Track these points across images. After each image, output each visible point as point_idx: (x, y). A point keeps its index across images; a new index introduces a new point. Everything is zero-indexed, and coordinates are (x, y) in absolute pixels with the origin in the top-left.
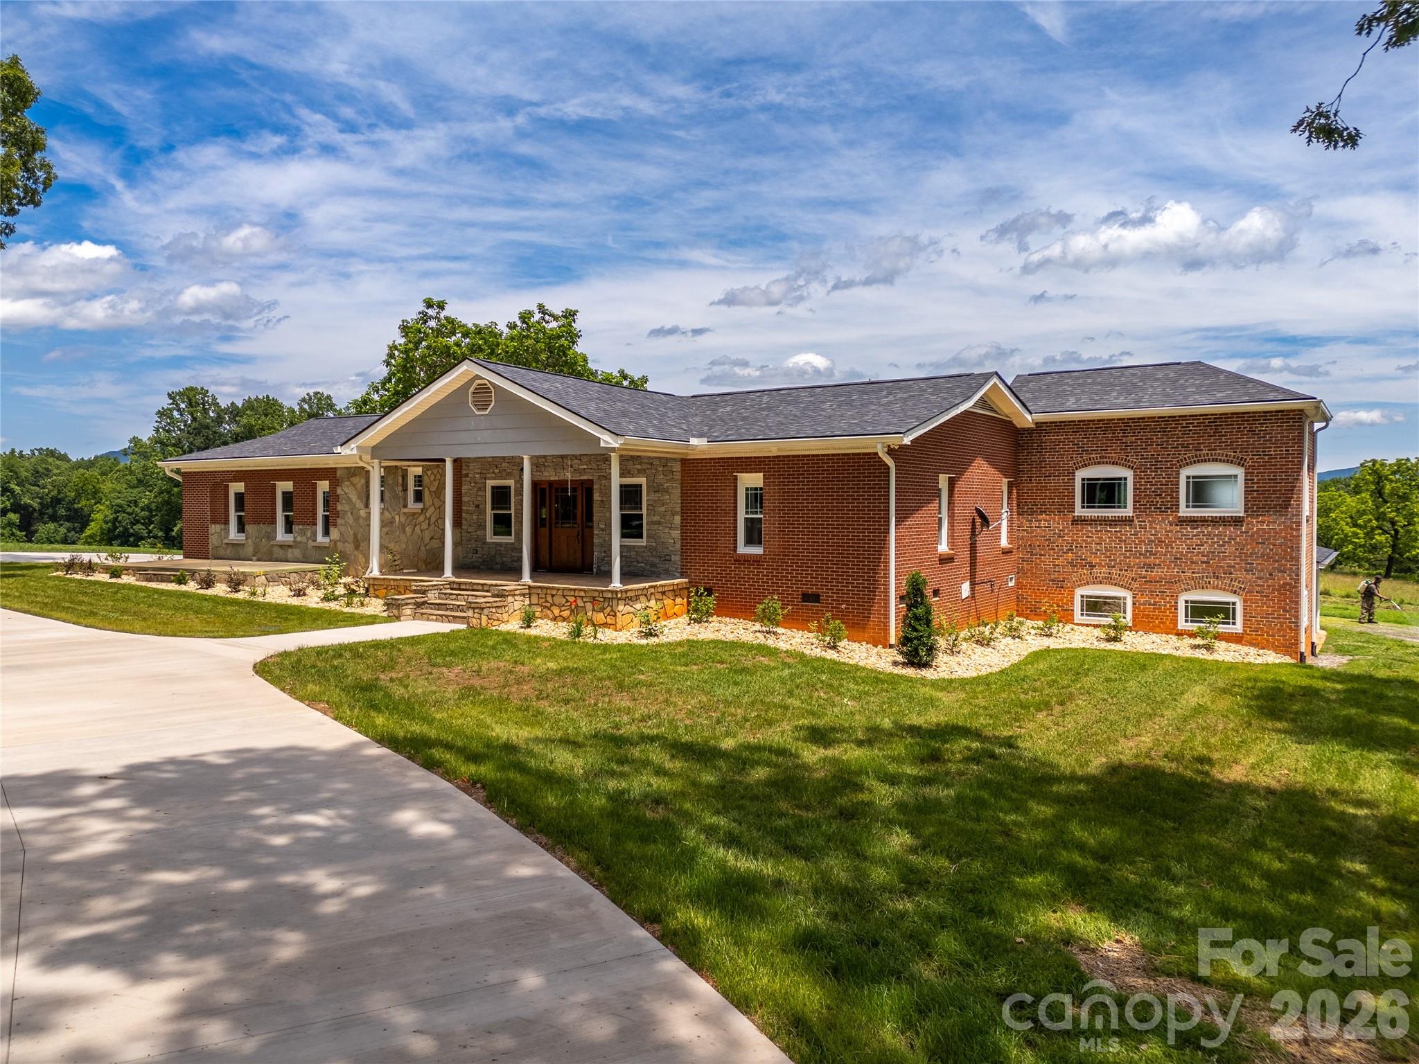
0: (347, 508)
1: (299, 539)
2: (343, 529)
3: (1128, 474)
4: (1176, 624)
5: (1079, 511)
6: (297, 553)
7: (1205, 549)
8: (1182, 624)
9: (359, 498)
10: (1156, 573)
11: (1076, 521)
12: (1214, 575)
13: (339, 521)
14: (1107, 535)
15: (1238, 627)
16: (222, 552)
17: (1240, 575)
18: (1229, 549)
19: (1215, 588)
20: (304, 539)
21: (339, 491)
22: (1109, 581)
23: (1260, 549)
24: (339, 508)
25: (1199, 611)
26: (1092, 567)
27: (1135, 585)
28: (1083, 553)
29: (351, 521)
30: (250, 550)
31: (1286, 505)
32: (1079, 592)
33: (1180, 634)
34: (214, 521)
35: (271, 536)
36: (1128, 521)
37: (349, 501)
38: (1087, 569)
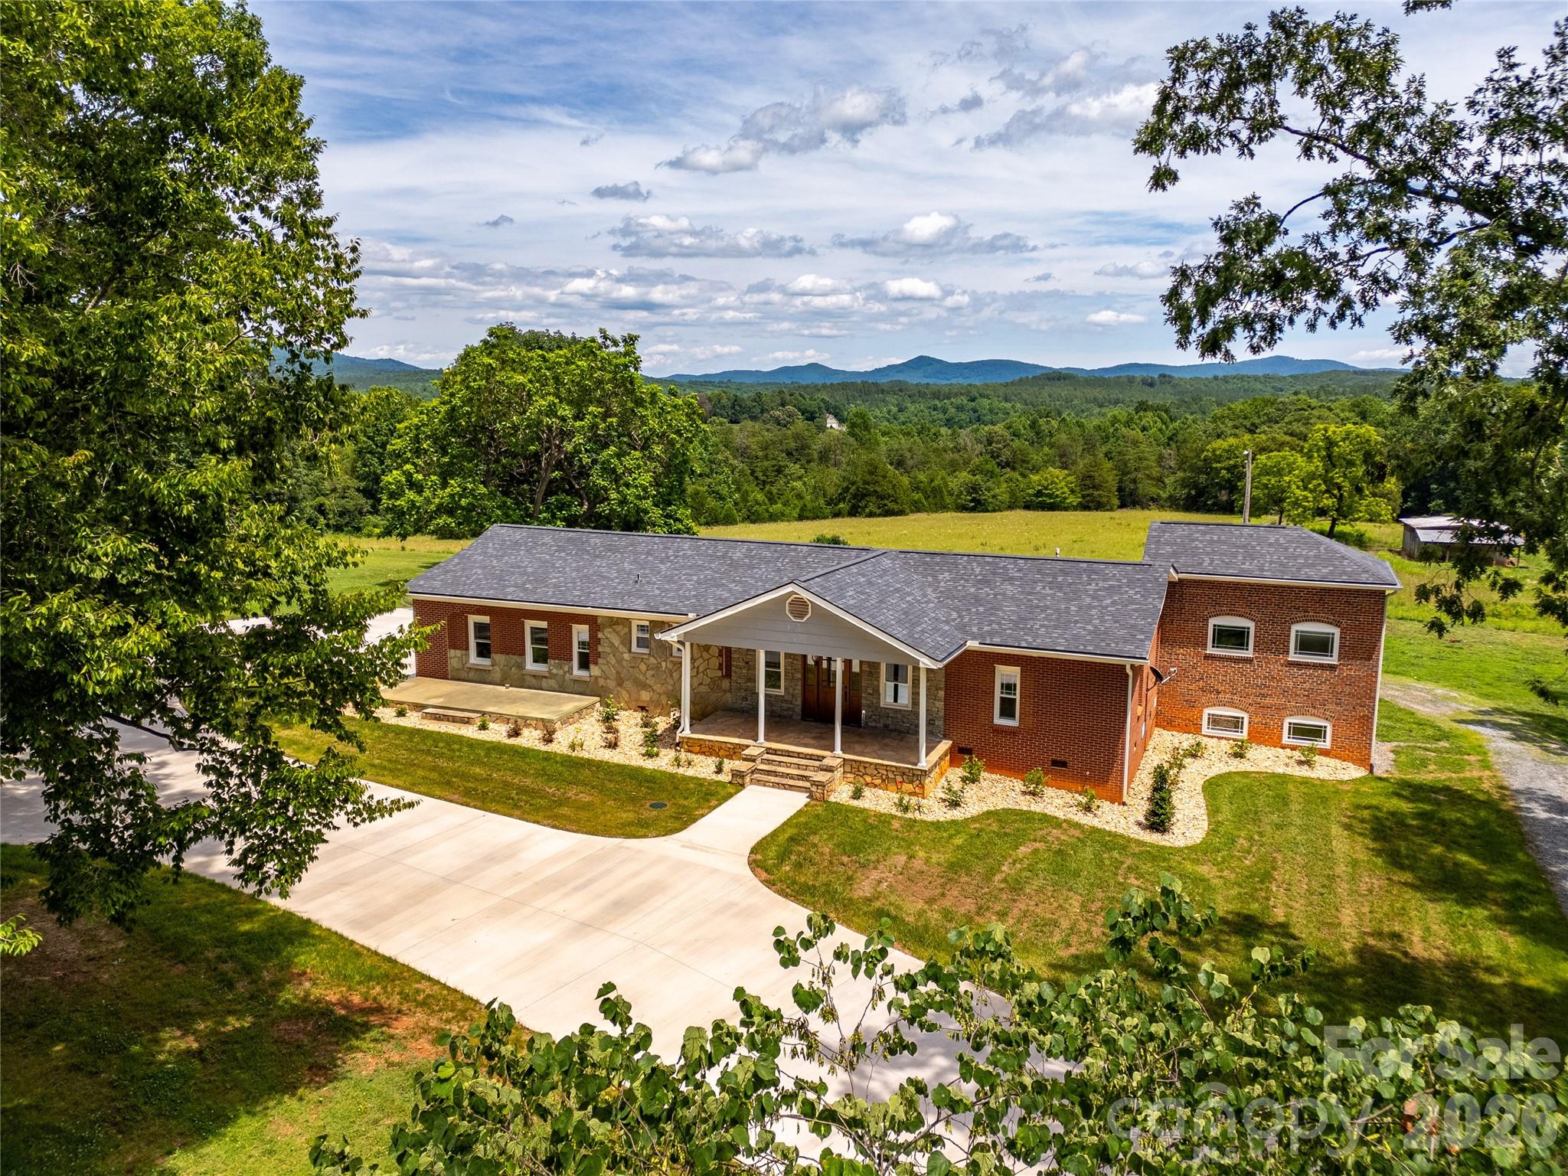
0: (608, 650)
1: (555, 671)
2: (605, 668)
3: (1251, 625)
4: (1280, 737)
5: (1210, 650)
6: (552, 683)
7: (1307, 686)
8: (1285, 740)
9: (622, 643)
10: (1268, 701)
11: (1207, 657)
12: (1312, 704)
13: (600, 661)
14: (1231, 669)
15: (1327, 744)
16: (463, 675)
17: (1332, 707)
18: (1324, 687)
19: (1313, 715)
20: (561, 672)
21: (600, 635)
22: (1231, 704)
23: (1347, 689)
24: (600, 649)
25: (1299, 731)
26: (1218, 693)
27: (1252, 709)
28: (1212, 682)
29: (613, 661)
30: (497, 675)
31: (1369, 659)
32: (1207, 711)
33: (1283, 747)
34: (454, 646)
35: (521, 666)
36: (1249, 661)
37: (612, 645)
38: (1215, 695)
